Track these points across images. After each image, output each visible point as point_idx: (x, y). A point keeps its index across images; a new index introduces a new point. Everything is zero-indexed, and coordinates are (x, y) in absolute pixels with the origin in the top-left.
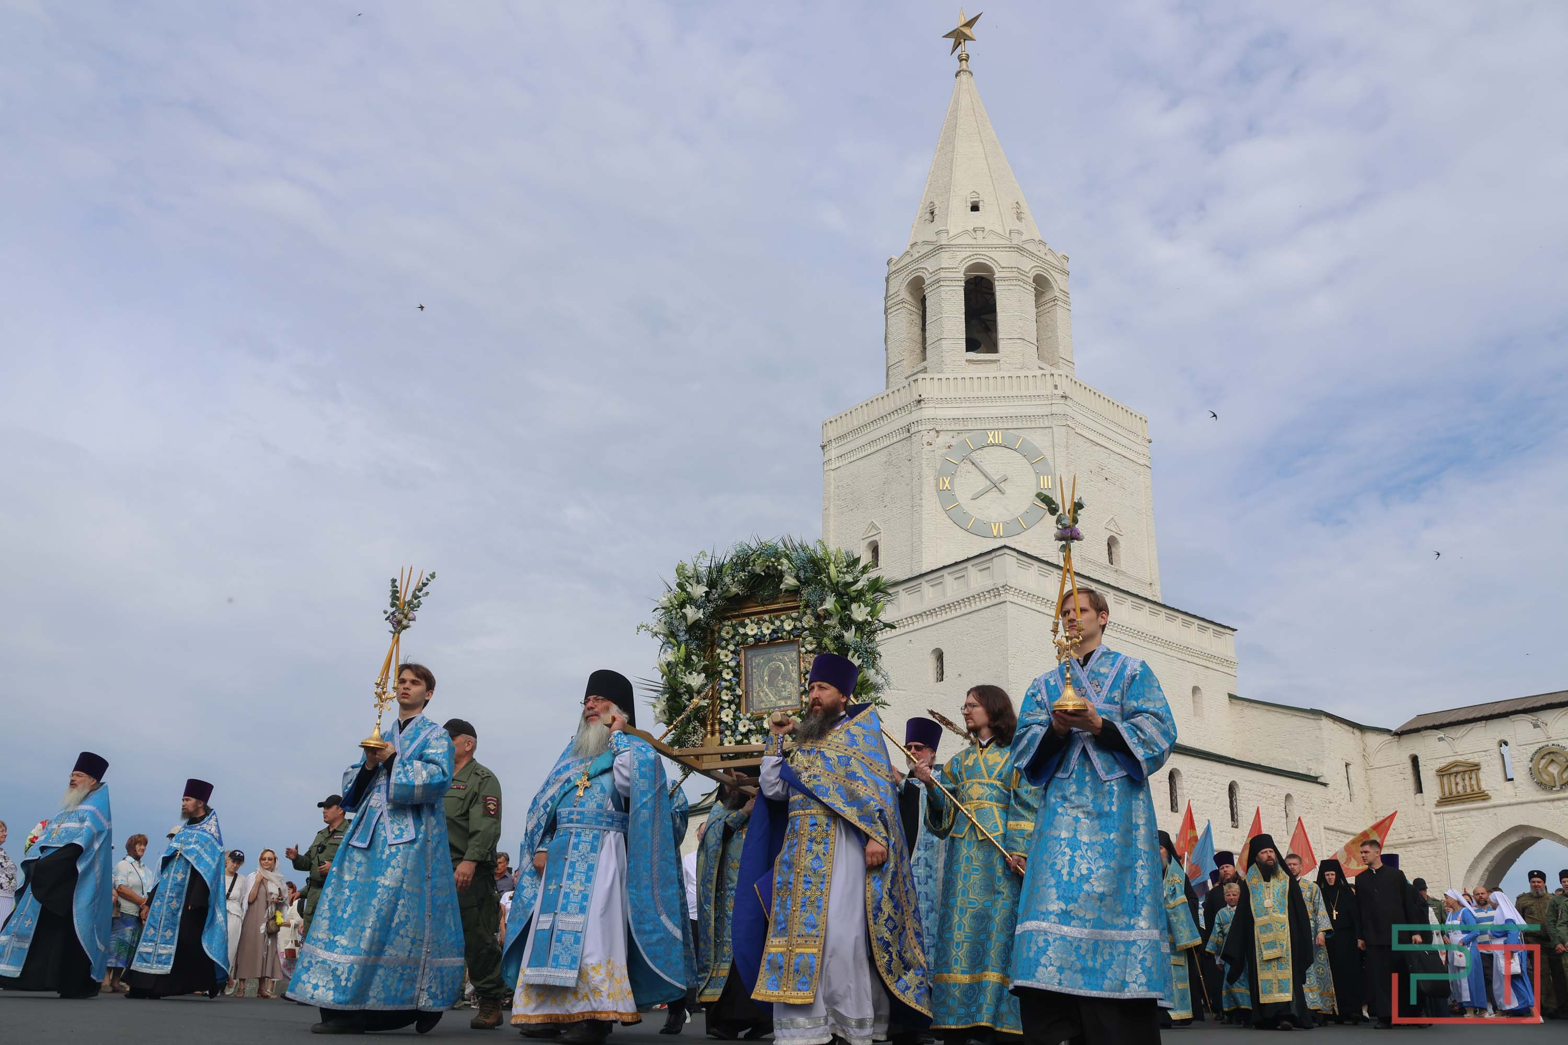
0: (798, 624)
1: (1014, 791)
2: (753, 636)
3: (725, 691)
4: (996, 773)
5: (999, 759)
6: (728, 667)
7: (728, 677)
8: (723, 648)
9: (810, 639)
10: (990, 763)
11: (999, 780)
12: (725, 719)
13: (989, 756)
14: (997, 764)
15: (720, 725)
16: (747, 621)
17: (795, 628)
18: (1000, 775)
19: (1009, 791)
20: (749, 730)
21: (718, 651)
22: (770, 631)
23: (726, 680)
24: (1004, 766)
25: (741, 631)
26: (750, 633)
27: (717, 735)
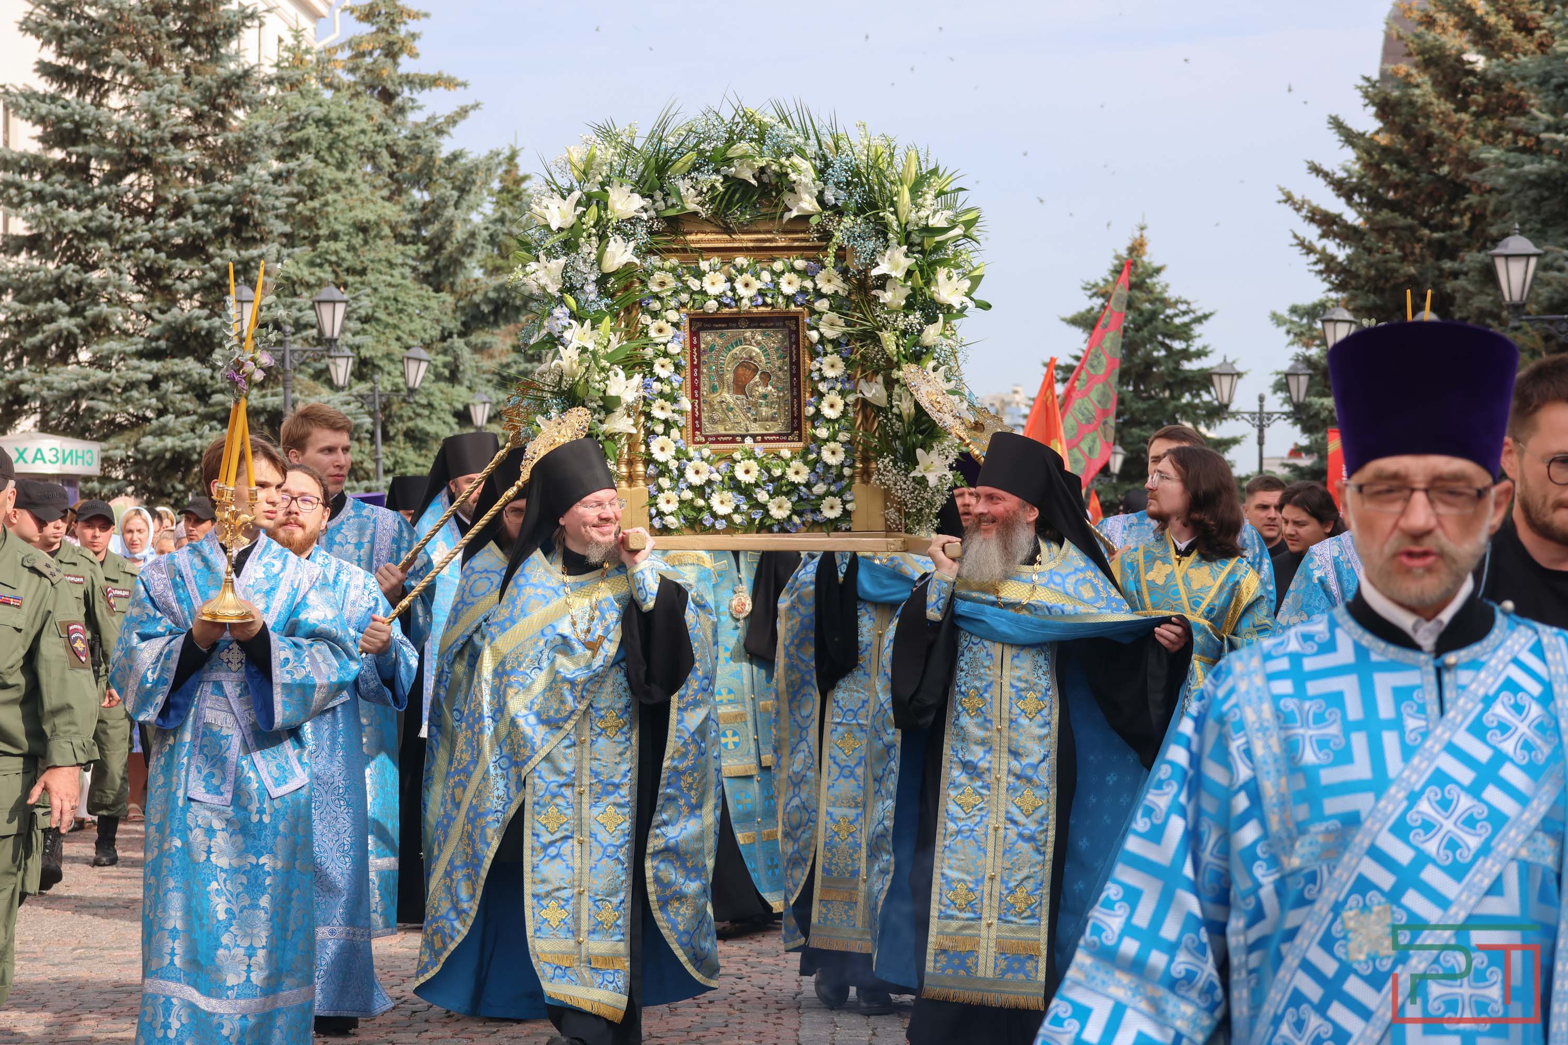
0: (809, 284)
1: (1229, 640)
2: (716, 298)
3: (660, 402)
4: (1204, 606)
5: (1209, 581)
6: (666, 354)
7: (663, 373)
8: (655, 315)
9: (833, 315)
10: (1195, 586)
11: (1207, 618)
12: (659, 456)
13: (1193, 573)
14: (1205, 589)
15: (647, 465)
16: (704, 265)
17: (803, 291)
18: (1211, 610)
19: (1222, 639)
20: (709, 482)
21: (646, 319)
22: (752, 292)
23: (659, 379)
24: (1217, 596)
25: (694, 284)
26: (712, 291)
27: (641, 483)
